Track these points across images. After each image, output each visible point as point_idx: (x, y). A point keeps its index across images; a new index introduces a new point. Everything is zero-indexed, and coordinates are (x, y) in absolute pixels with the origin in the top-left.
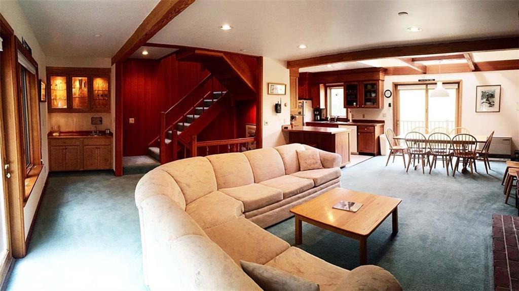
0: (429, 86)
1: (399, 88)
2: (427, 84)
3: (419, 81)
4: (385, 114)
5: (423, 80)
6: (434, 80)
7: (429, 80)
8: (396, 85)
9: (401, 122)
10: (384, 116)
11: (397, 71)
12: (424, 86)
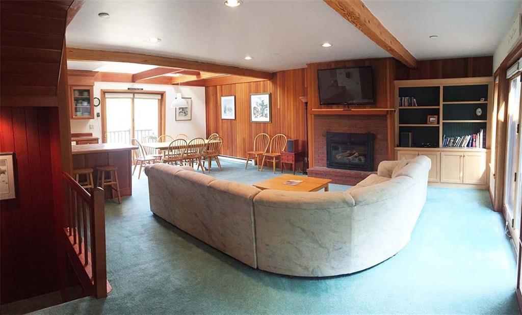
0: (136, 95)
1: (107, 95)
2: (134, 93)
3: (129, 89)
4: (93, 126)
5: (133, 89)
6: (142, 89)
7: (138, 89)
8: (104, 92)
9: (108, 134)
10: (90, 128)
11: (107, 77)
12: (131, 95)
